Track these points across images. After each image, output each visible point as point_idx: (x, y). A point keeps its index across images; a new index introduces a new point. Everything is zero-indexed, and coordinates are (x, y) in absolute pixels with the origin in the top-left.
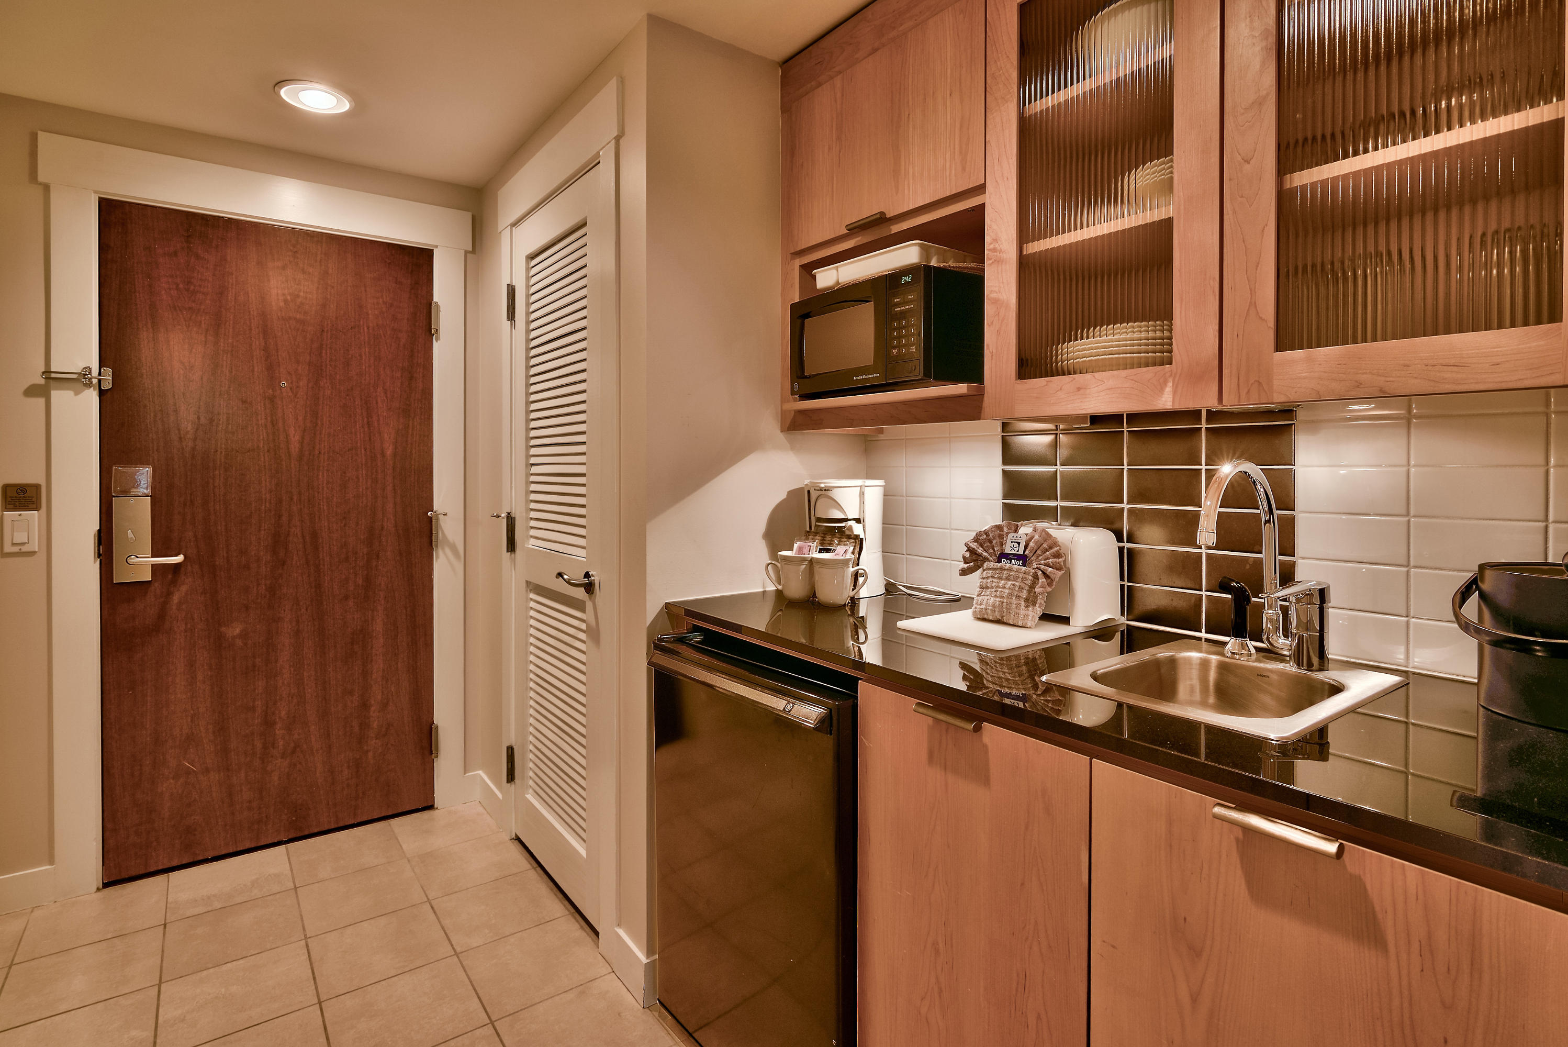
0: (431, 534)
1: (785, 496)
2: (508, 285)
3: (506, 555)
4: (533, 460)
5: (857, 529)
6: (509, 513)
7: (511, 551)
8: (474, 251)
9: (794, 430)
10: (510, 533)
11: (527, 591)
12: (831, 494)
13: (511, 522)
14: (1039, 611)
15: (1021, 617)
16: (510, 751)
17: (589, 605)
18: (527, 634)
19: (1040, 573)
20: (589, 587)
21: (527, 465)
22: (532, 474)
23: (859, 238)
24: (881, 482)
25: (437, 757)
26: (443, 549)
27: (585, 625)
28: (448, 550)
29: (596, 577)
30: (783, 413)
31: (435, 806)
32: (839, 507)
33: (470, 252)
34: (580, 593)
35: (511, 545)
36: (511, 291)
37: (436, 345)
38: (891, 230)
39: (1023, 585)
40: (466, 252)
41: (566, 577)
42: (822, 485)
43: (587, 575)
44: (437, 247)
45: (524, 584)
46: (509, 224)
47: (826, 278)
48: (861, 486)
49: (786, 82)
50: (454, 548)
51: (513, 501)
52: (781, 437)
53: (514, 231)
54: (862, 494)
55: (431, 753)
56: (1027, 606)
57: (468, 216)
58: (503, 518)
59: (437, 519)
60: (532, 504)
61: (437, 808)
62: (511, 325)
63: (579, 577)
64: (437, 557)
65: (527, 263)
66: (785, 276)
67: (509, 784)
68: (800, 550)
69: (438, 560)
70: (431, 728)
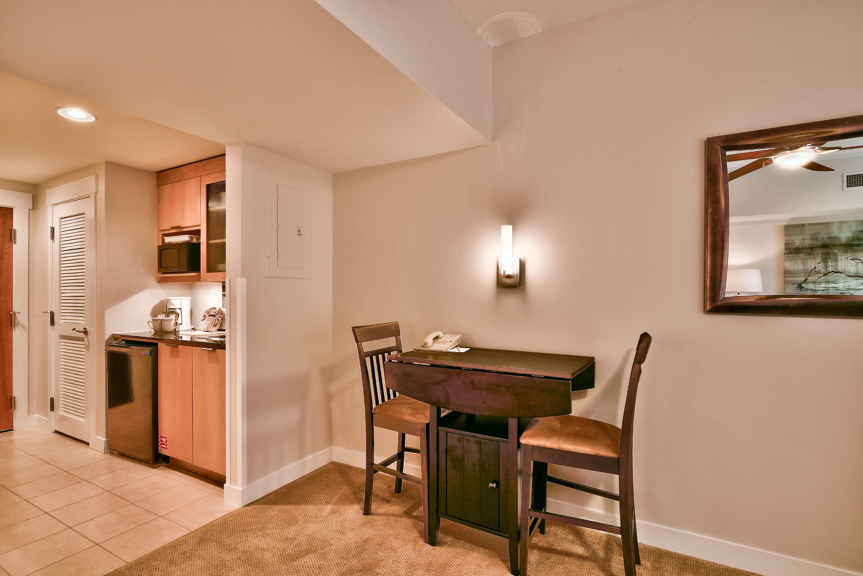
0: (12, 321)
1: (159, 302)
2: (51, 227)
3: (50, 327)
4: (63, 291)
5: (178, 311)
6: (51, 311)
7: (52, 325)
8: (33, 209)
9: (160, 282)
10: (52, 318)
11: (60, 339)
12: (170, 301)
13: (52, 314)
14: (217, 328)
15: (211, 330)
16: (52, 400)
17: (86, 339)
18: (60, 355)
19: (217, 319)
20: (86, 332)
21: (60, 293)
22: (62, 297)
23: (176, 230)
24: (190, 298)
25: (15, 409)
26: (18, 326)
27: (84, 346)
28: (20, 327)
29: (88, 329)
30: (158, 277)
31: (14, 429)
32: (173, 305)
33: (31, 209)
34: (82, 335)
35: (52, 323)
36: (53, 229)
37: (14, 246)
38: (183, 230)
39: (213, 322)
40: (29, 210)
41: (76, 329)
42: (168, 299)
43: (85, 329)
44: (15, 207)
45: (59, 336)
46: (52, 204)
47: (168, 240)
48: (181, 299)
49: (158, 178)
50: (23, 327)
51: (53, 306)
52: (157, 284)
53: (54, 208)
54: (181, 301)
55: (12, 408)
56: (214, 327)
57: (30, 196)
58: (49, 313)
59: (15, 315)
60: (62, 307)
61: (14, 430)
62: (53, 241)
63: (82, 329)
64: (15, 330)
65: (60, 220)
66: (158, 236)
67: (51, 412)
68: (160, 317)
69: (15, 331)
70: (12, 398)
